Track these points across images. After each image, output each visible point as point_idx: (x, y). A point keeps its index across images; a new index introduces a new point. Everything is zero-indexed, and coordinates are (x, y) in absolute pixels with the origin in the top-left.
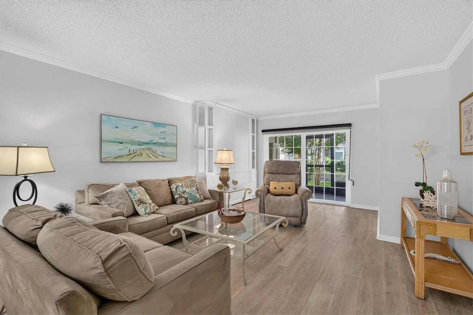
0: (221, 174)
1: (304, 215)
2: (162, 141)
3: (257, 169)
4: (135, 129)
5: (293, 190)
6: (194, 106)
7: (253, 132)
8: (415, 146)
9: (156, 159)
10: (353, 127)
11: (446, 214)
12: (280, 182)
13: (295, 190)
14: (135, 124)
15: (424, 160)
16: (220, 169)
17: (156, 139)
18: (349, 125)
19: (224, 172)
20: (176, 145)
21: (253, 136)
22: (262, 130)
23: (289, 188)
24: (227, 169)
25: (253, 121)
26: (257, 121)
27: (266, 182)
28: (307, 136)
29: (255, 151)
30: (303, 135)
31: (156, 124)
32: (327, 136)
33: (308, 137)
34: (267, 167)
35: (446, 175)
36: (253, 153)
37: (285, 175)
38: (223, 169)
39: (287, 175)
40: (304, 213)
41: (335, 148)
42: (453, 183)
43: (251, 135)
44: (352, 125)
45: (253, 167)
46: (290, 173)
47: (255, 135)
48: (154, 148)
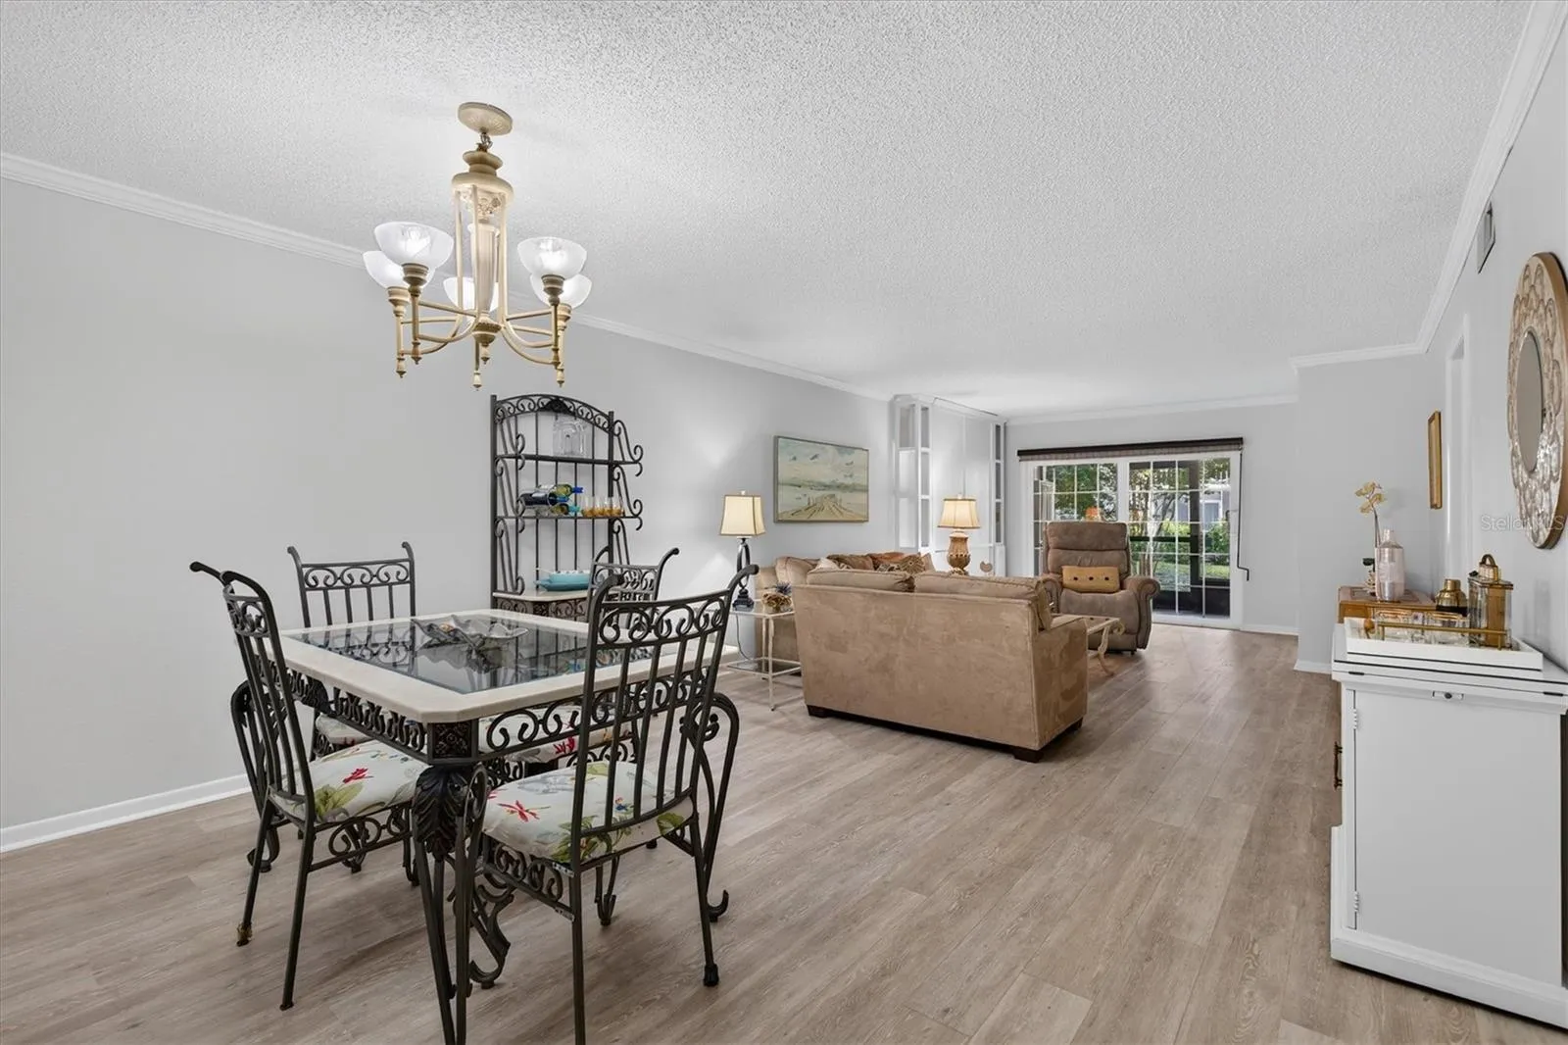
0: (952, 549)
1: (1143, 631)
2: (849, 481)
3: (1005, 544)
4: (816, 460)
5: (1114, 583)
6: (892, 405)
7: (998, 457)
8: (1359, 493)
9: (841, 518)
10: (1245, 446)
11: (1387, 595)
12: (1085, 566)
13: (1118, 581)
14: (814, 450)
15: (1376, 517)
16: (949, 540)
17: (841, 480)
18: (1237, 442)
19: (958, 545)
20: (866, 490)
21: (998, 465)
22: (1019, 452)
23: (1107, 579)
24: (966, 539)
25: (998, 427)
26: (1005, 427)
27: (1053, 568)
28: (1131, 464)
29: (1001, 500)
30: (1123, 463)
31: (842, 448)
32: (1182, 464)
33: (1133, 466)
34: (1052, 536)
35: (1388, 538)
36: (998, 505)
37: (1095, 553)
38: (954, 540)
39: (1099, 553)
40: (1143, 625)
41: (1201, 495)
42: (1396, 550)
43: (993, 461)
44: (1244, 440)
45: (998, 540)
46: (1104, 547)
47: (1001, 462)
48: (839, 495)
